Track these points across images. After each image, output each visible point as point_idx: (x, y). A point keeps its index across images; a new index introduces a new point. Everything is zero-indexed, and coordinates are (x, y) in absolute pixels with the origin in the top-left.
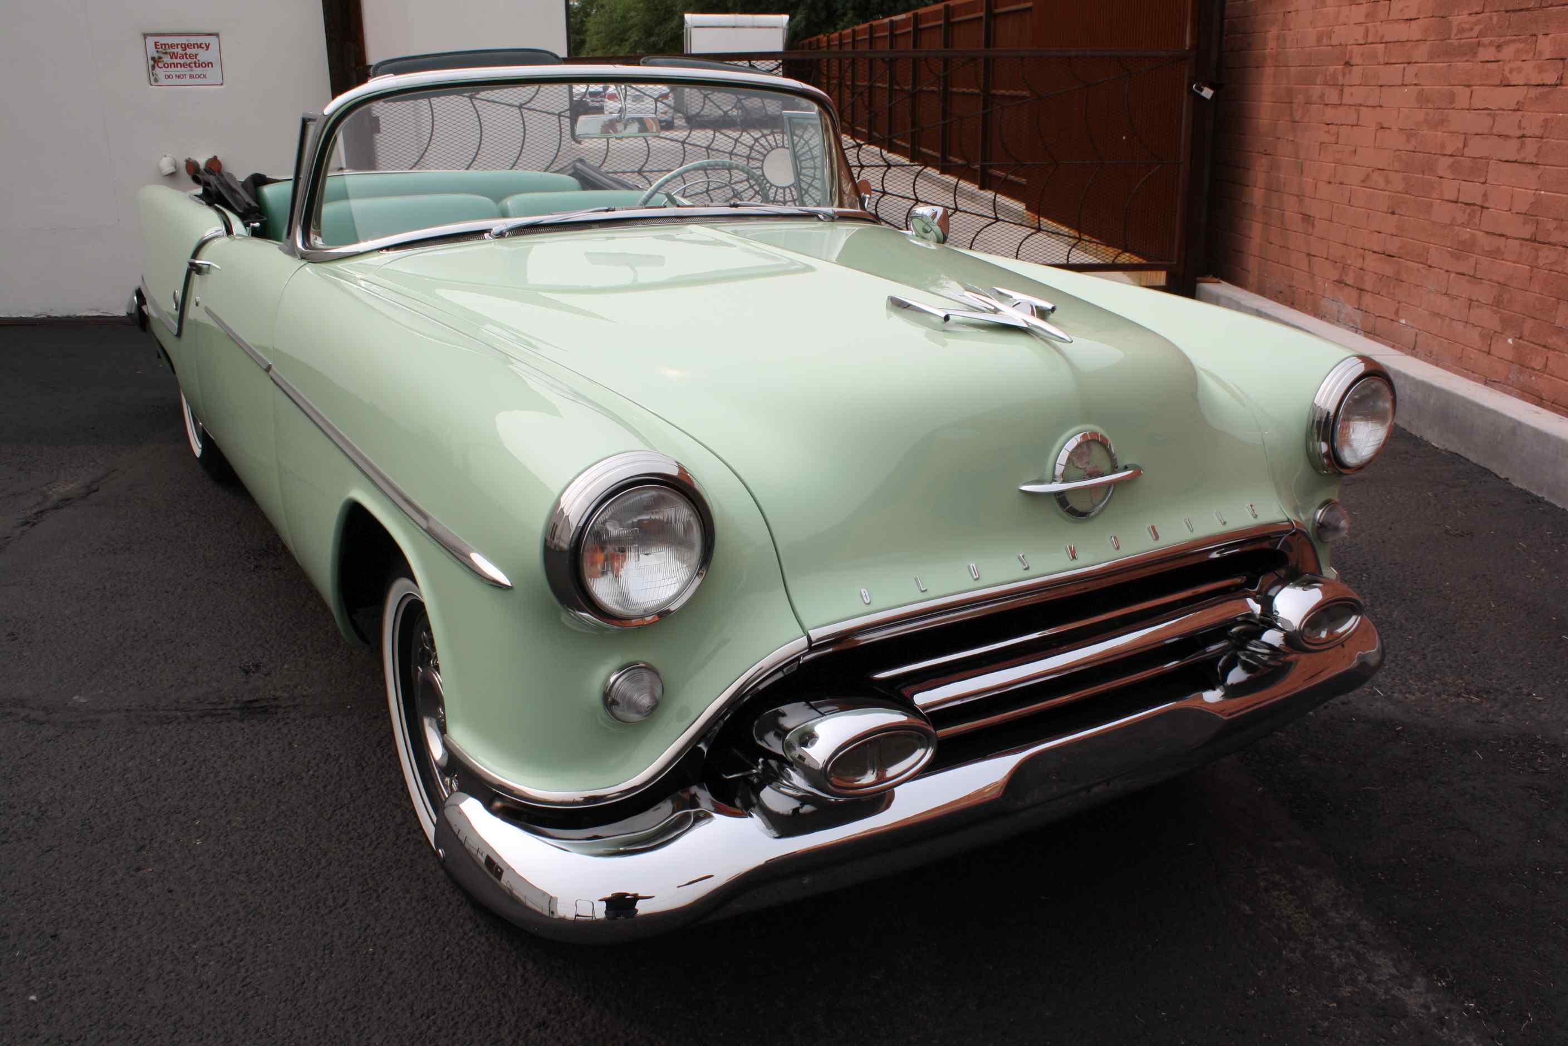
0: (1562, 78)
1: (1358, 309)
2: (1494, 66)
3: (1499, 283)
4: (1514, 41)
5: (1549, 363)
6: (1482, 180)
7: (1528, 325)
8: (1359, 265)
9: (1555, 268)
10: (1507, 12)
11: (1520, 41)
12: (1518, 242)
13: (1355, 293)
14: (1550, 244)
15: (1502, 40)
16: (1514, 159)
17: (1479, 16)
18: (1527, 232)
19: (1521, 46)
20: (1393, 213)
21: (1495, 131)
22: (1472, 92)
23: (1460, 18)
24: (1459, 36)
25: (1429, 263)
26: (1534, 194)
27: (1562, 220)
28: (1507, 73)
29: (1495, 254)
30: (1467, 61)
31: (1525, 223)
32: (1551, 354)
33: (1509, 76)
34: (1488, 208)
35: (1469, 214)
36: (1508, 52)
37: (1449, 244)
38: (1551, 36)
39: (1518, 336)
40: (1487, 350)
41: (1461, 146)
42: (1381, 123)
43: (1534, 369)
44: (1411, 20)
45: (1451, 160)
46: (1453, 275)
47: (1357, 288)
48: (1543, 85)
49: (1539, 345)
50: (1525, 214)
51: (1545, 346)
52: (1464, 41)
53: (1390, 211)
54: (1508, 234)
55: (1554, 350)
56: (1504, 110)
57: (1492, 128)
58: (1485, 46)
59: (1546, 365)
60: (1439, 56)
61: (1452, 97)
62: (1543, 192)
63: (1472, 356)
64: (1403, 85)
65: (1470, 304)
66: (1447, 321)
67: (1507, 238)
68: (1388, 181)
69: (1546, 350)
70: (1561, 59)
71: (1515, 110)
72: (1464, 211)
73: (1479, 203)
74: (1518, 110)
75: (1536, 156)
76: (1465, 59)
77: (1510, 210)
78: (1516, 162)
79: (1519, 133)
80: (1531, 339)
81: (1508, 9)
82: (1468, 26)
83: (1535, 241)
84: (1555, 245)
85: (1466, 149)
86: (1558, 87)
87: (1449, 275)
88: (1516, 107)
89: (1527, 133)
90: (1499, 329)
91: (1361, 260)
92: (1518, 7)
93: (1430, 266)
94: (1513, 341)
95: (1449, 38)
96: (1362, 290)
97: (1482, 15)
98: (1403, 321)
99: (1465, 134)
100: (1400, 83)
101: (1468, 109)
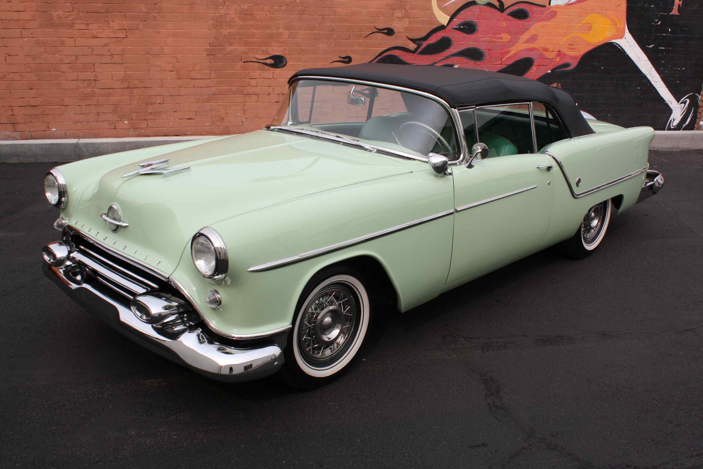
0: (126, 35)
1: (15, 131)
2: (87, 31)
3: (114, 104)
4: (95, 23)
5: (149, 124)
6: (93, 71)
7: (134, 116)
8: (11, 113)
9: (141, 95)
10: (87, 12)
11: (99, 23)
12: (120, 89)
13: (11, 126)
14: (137, 88)
15: (88, 22)
16: (109, 62)
17: (69, 13)
18: (125, 85)
19: (101, 25)
20: (31, 89)
21: (94, 53)
22: (75, 40)
23: (56, 14)
24: (59, 20)
25: (65, 104)
26: (124, 73)
27: (141, 80)
28: (95, 33)
29: (109, 95)
30: (68, 29)
31: (122, 83)
32: (148, 121)
33: (96, 34)
34: (98, 80)
35: (88, 84)
36: (91, 26)
37: (78, 96)
38: (116, 22)
39: (130, 119)
40: (114, 128)
41: (75, 60)
42: (8, 54)
43: (142, 128)
44: (19, 11)
45: (69, 65)
46: (84, 107)
47: (11, 123)
48: (117, 38)
49: (142, 120)
50: (121, 80)
51: (145, 120)
52: (62, 21)
53: (29, 88)
54: (114, 87)
55: (150, 120)
56: (97, 46)
57: (92, 53)
58: (77, 23)
59: (148, 125)
60: (46, 27)
61: (63, 43)
62: (128, 72)
63: (106, 132)
64: (22, 37)
65: (98, 115)
66: (85, 123)
67: (113, 89)
68: (21, 76)
69: (146, 121)
70: (125, 30)
71: (104, 46)
72: (84, 83)
73: (93, 78)
74: (106, 46)
75: (121, 61)
76: (66, 28)
77: (112, 79)
78: (111, 63)
79: (111, 53)
80: (137, 119)
81: (88, 12)
82: (64, 16)
83: (129, 88)
84: (140, 88)
85: (77, 61)
86: (126, 39)
87: (81, 108)
88: (105, 45)
89: (113, 53)
90: (119, 119)
91: (11, 111)
92: (94, 11)
93: (67, 106)
94: (128, 122)
95: (52, 20)
96: (14, 124)
97: (72, 13)
98: (54, 129)
99: (75, 55)
100: (21, 37)
101: (74, 46)
